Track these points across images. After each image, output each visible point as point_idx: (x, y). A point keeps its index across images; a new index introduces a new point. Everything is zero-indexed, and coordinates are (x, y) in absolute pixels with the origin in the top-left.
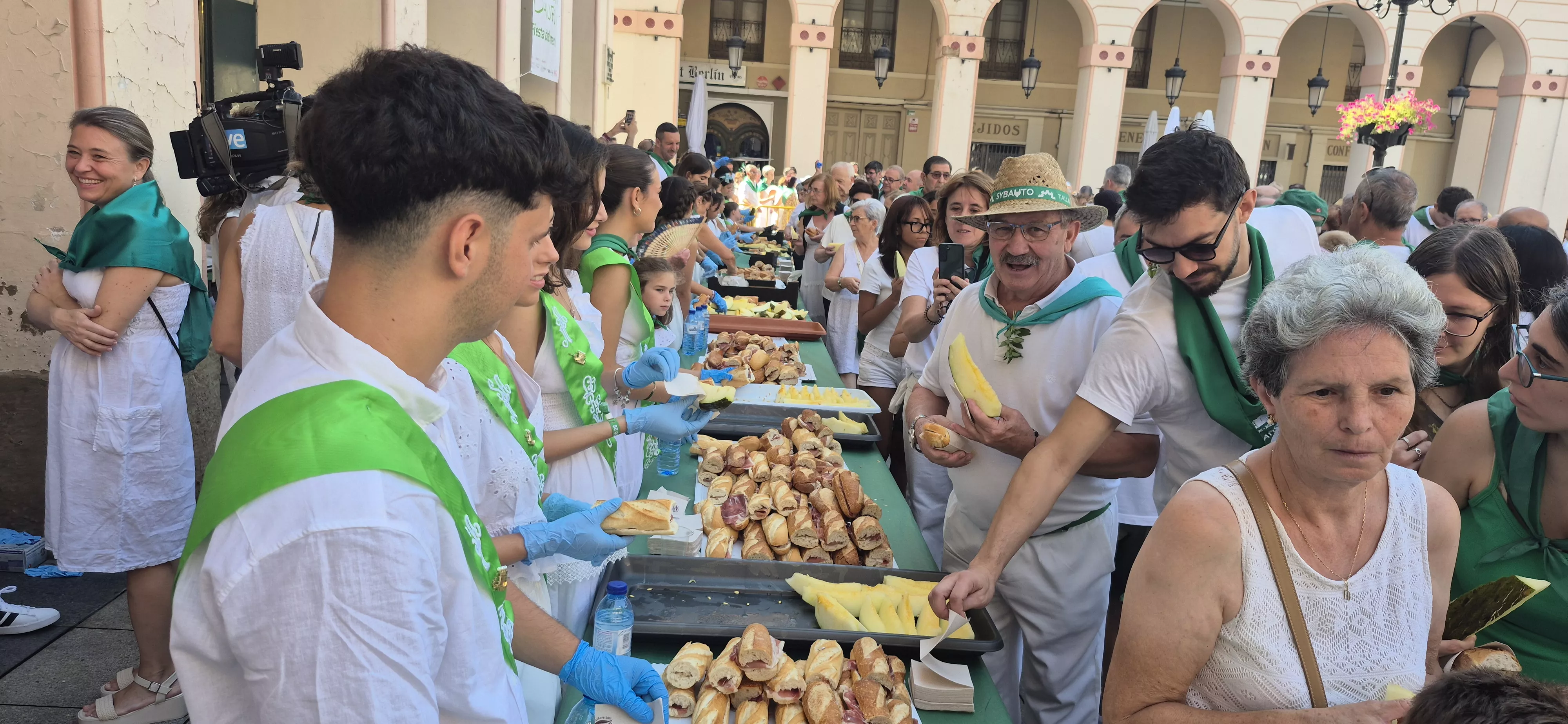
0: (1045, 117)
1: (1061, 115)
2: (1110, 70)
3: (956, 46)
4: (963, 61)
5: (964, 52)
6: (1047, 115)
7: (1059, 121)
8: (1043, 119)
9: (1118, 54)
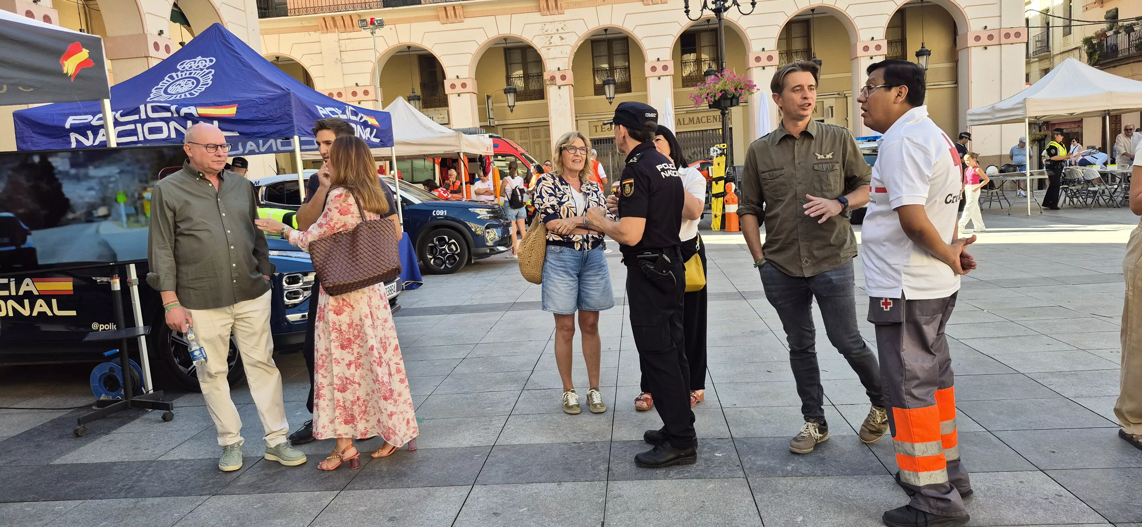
2: (659, 78)
3: (553, 78)
4: (559, 88)
5: (559, 81)
9: (663, 67)
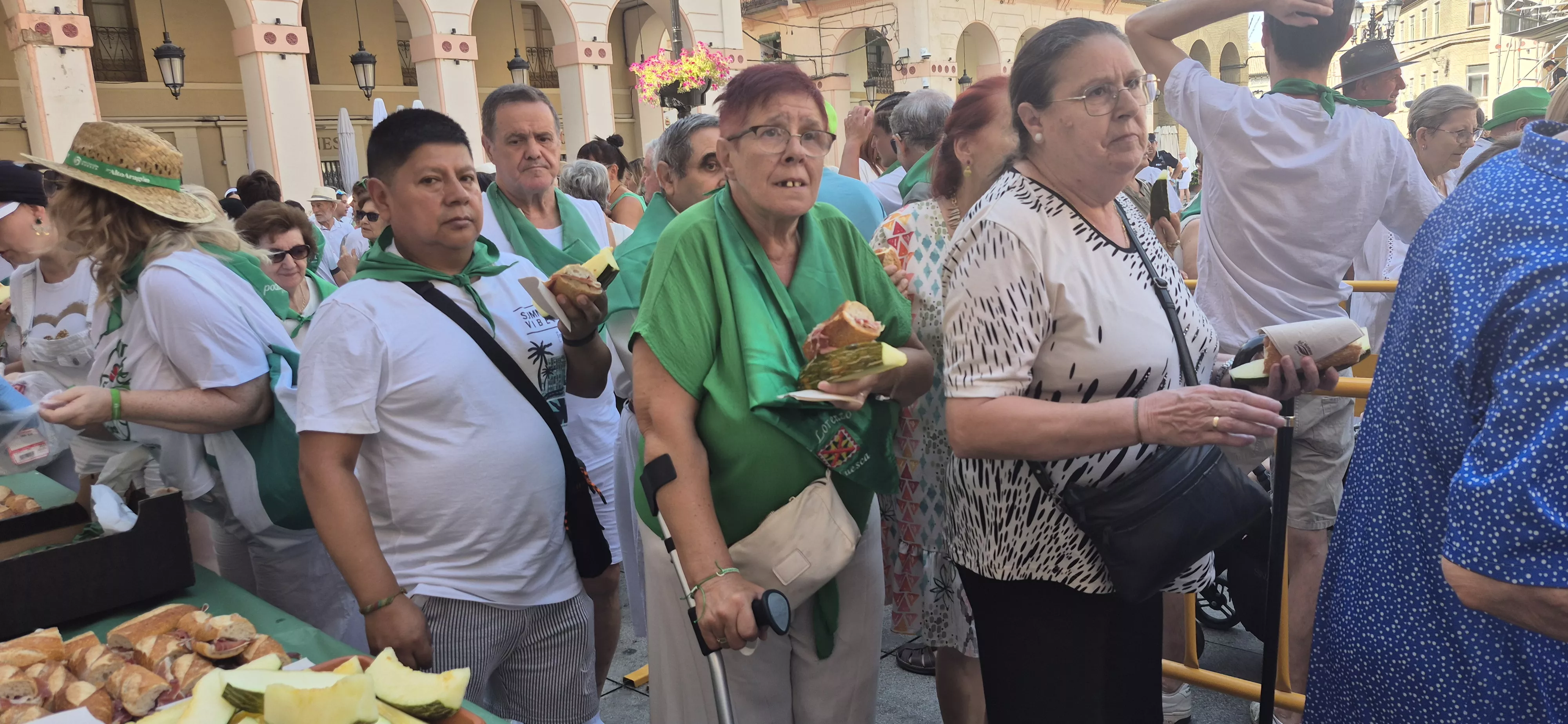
0: (197, 127)
1: (219, 123)
2: (282, 57)
3: (43, 29)
4: (62, 51)
5: (59, 37)
6: (200, 124)
7: (217, 130)
8: (194, 130)
9: (288, 36)
